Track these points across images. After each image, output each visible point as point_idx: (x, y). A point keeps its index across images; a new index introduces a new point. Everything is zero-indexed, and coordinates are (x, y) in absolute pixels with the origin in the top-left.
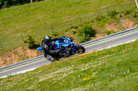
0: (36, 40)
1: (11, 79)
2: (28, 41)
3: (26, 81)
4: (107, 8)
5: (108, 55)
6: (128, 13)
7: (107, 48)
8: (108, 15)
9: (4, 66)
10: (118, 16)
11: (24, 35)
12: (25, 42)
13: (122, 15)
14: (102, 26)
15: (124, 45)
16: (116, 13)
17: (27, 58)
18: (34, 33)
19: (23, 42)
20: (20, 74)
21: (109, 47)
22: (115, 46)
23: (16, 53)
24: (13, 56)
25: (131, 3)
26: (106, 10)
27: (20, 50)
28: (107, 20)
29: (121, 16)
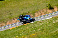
0: (52, 6)
1: (41, 22)
2: (49, 6)
3: (47, 23)
9: (38, 16)
11: (47, 4)
12: (47, 7)
17: (48, 13)
18: (51, 3)
19: (46, 7)
20: (45, 20)
23: (43, 11)
24: (42, 12)
27: (45, 10)
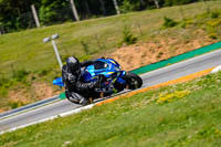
4: (12, 66)
5: (11, 142)
6: (45, 73)
7: (10, 130)
8: (14, 77)
10: (29, 78)
13: (36, 76)
14: (4, 94)
15: (38, 125)
16: (25, 74)
21: (14, 129)
22: (23, 126)
25: (50, 57)
26: (10, 68)
28: (12, 84)
29: (34, 78)
